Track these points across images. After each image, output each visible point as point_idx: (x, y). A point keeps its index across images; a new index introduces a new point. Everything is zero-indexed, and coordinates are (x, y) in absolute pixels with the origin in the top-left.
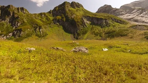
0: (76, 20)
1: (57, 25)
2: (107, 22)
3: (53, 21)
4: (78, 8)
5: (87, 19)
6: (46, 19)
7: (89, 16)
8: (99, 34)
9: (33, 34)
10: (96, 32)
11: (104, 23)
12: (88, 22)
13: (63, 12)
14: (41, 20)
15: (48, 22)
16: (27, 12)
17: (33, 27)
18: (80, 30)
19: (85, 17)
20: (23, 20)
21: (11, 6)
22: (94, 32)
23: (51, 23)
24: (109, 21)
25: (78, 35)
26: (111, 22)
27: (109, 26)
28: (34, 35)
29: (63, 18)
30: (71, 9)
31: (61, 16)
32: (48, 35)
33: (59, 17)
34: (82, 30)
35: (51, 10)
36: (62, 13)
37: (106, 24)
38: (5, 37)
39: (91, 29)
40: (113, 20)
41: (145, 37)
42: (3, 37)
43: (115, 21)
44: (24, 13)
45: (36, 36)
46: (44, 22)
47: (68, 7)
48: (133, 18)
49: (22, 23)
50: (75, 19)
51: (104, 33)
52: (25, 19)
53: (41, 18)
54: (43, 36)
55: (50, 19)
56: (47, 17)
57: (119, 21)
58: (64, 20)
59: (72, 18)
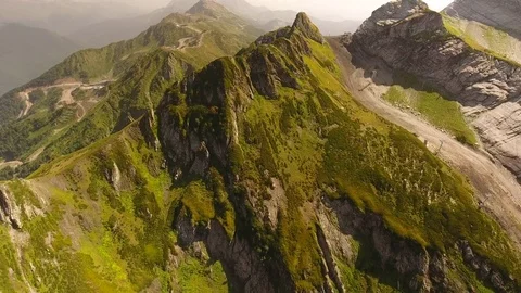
1: (198, 256)
3: (174, 227)
4: (291, 94)
5: (339, 213)
6: (136, 215)
7: (352, 203)
12: (348, 245)
13: (219, 152)
14: (110, 226)
15: (151, 250)
16: (28, 209)
19: (332, 199)
23: (166, 257)
24: (449, 264)
26: (461, 273)
29: (220, 208)
30: (257, 109)
31: (212, 188)
36: (214, 161)
37: (434, 283)
40: (467, 262)
43: (479, 274)
47: (237, 102)
50: (285, 245)
55: (157, 211)
56: (138, 181)
57: (496, 276)
58: (231, 232)
59: (267, 229)
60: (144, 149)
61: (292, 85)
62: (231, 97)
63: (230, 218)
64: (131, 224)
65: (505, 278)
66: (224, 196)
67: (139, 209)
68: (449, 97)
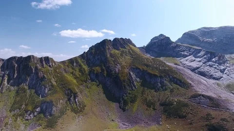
0: (122, 79)
2: (163, 82)
3: (89, 75)
4: (124, 49)
5: (136, 72)
6: (79, 72)
7: (139, 69)
8: (152, 104)
9: (68, 108)
10: (148, 99)
11: (159, 84)
13: (103, 59)
14: (72, 73)
15: (83, 78)
16: (53, 64)
17: (66, 94)
18: (127, 94)
19: (134, 68)
20: (51, 82)
21: (32, 57)
22: (146, 99)
23: (87, 80)
24: (165, 80)
25: (126, 103)
26: (169, 82)
27: (166, 89)
28: (69, 110)
29: (102, 70)
30: (114, 51)
31: (101, 66)
32: (85, 106)
33: (98, 69)
34: (130, 94)
35: (84, 52)
36: (102, 61)
37: (162, 85)
38: (31, 115)
39: (142, 93)
40: (170, 79)
41: (206, 125)
42: (29, 115)
43: (173, 81)
44: (50, 66)
45: (72, 111)
46: (78, 77)
47: (109, 49)
48: (198, 68)
49: (51, 87)
50: (120, 75)
51: (158, 104)
52: (53, 79)
53: (73, 69)
54: (81, 111)
55: (85, 71)
56: (80, 66)
57: (178, 81)
58: (105, 75)
59: (115, 73)
60: (82, 60)
61: (125, 48)
62: (107, 47)
63: (105, 72)
64: (77, 73)
65: (181, 82)
66: (104, 68)
67: (80, 71)
68: (173, 57)
